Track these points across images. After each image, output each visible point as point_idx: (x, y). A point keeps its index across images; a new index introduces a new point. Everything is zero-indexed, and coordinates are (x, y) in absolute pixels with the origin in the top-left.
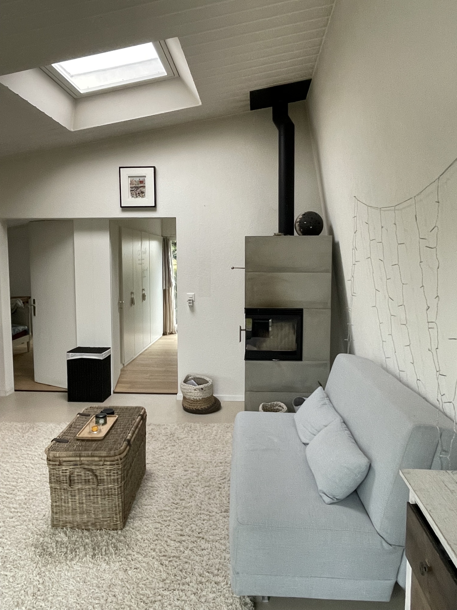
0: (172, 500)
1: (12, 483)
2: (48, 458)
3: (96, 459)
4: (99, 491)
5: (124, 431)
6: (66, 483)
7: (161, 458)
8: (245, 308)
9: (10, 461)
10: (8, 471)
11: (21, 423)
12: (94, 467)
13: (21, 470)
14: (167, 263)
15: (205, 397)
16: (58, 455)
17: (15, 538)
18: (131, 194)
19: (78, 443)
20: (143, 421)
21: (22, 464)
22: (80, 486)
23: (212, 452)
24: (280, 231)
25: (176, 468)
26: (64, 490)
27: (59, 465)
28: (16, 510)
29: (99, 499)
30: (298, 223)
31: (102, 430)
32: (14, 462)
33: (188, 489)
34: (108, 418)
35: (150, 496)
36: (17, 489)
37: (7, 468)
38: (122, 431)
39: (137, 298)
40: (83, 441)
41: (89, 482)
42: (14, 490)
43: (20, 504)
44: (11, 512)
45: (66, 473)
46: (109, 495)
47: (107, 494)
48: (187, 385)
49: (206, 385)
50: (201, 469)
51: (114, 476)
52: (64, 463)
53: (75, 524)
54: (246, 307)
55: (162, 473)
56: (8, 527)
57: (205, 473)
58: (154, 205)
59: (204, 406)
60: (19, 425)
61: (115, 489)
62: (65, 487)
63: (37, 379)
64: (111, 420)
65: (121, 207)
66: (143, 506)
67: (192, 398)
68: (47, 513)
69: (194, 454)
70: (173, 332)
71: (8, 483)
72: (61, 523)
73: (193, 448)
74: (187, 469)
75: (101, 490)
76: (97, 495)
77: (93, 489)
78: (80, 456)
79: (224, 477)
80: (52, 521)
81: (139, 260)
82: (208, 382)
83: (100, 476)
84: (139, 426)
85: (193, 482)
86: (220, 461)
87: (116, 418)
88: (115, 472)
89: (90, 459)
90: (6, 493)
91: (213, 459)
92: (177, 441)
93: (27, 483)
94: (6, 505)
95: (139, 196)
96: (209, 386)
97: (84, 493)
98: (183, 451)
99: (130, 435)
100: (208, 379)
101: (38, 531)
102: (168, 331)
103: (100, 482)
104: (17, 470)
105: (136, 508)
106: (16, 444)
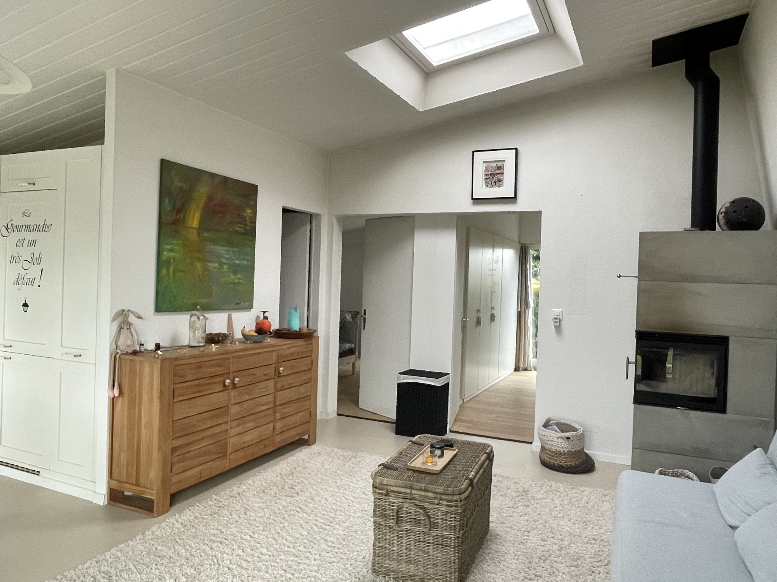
0: (523, 574)
1: (330, 514)
2: (374, 484)
3: (430, 495)
4: (431, 538)
5: (465, 469)
6: (393, 519)
7: (510, 518)
8: (636, 331)
9: (329, 490)
10: (326, 500)
11: (343, 450)
12: (426, 505)
13: (340, 501)
14: (524, 277)
15: (573, 450)
16: (385, 482)
17: (330, 576)
18: (486, 182)
19: (410, 473)
20: (489, 462)
21: (342, 495)
22: (408, 527)
23: (581, 524)
24: (692, 226)
25: (530, 534)
26: (390, 528)
27: (386, 495)
28: (333, 545)
29: (431, 548)
30: (723, 214)
31: (438, 463)
32: (333, 491)
33: (547, 564)
34: (445, 451)
35: (494, 563)
36: (335, 521)
37: (326, 496)
38: (463, 468)
39: (486, 319)
40: (414, 472)
41: (420, 523)
42: (332, 523)
43: (338, 540)
44: (328, 546)
45: (393, 506)
46: (443, 545)
47: (440, 544)
48: (547, 430)
49: (575, 433)
50: (566, 543)
51: (451, 521)
52: (392, 494)
53: (400, 574)
54: (638, 329)
55: (511, 537)
56: (324, 562)
57: (571, 548)
58: (513, 196)
59: (572, 463)
60: (340, 452)
61: (451, 539)
62: (391, 524)
63: (361, 405)
64: (449, 454)
65: (472, 199)
66: (484, 573)
67: (553, 449)
68: (367, 555)
69: (556, 522)
70: (528, 368)
71: (326, 513)
72: (383, 570)
73: (555, 513)
74: (545, 538)
75: (434, 536)
76: (429, 543)
77: (424, 533)
78: (411, 488)
79: (599, 559)
80: (374, 566)
81: (490, 270)
82: (577, 430)
83: (434, 518)
84: (485, 466)
85: (554, 557)
86: (593, 537)
87: (455, 452)
88: (453, 516)
89: (423, 493)
90: (323, 523)
91: (583, 532)
92: (532, 501)
93: (347, 517)
94: (323, 537)
95: (495, 184)
96: (579, 435)
97: (413, 537)
98: (539, 514)
99: (472, 473)
100: (577, 427)
101: (357, 574)
102: (521, 366)
103: (433, 525)
104: (336, 501)
105: (476, 573)
106: (336, 472)
